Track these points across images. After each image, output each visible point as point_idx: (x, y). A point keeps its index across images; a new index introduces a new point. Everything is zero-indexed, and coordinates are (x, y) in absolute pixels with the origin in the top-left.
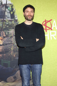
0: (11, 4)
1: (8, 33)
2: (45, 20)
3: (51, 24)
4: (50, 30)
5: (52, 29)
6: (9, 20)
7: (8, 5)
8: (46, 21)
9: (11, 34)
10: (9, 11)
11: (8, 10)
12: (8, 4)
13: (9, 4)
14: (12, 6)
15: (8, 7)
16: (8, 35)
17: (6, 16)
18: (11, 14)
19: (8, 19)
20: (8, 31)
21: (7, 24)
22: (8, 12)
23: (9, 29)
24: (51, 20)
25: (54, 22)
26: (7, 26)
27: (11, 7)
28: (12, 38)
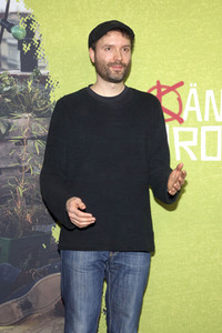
0: (23, 15)
1: (9, 126)
2: (158, 82)
3: (179, 100)
4: (176, 122)
5: (181, 121)
6: (14, 76)
7: (13, 17)
8: (159, 86)
9: (18, 132)
10: (16, 42)
11: (11, 35)
12: (12, 13)
13: (16, 13)
14: (29, 22)
15: (13, 25)
16: (7, 133)
17: (5, 59)
18: (22, 52)
19: (12, 72)
20: (10, 120)
21: (5, 89)
22: (10, 45)
23: (14, 109)
24: (181, 84)
25: (193, 91)
26: (3, 97)
27: (23, 26)
28: (24, 149)
